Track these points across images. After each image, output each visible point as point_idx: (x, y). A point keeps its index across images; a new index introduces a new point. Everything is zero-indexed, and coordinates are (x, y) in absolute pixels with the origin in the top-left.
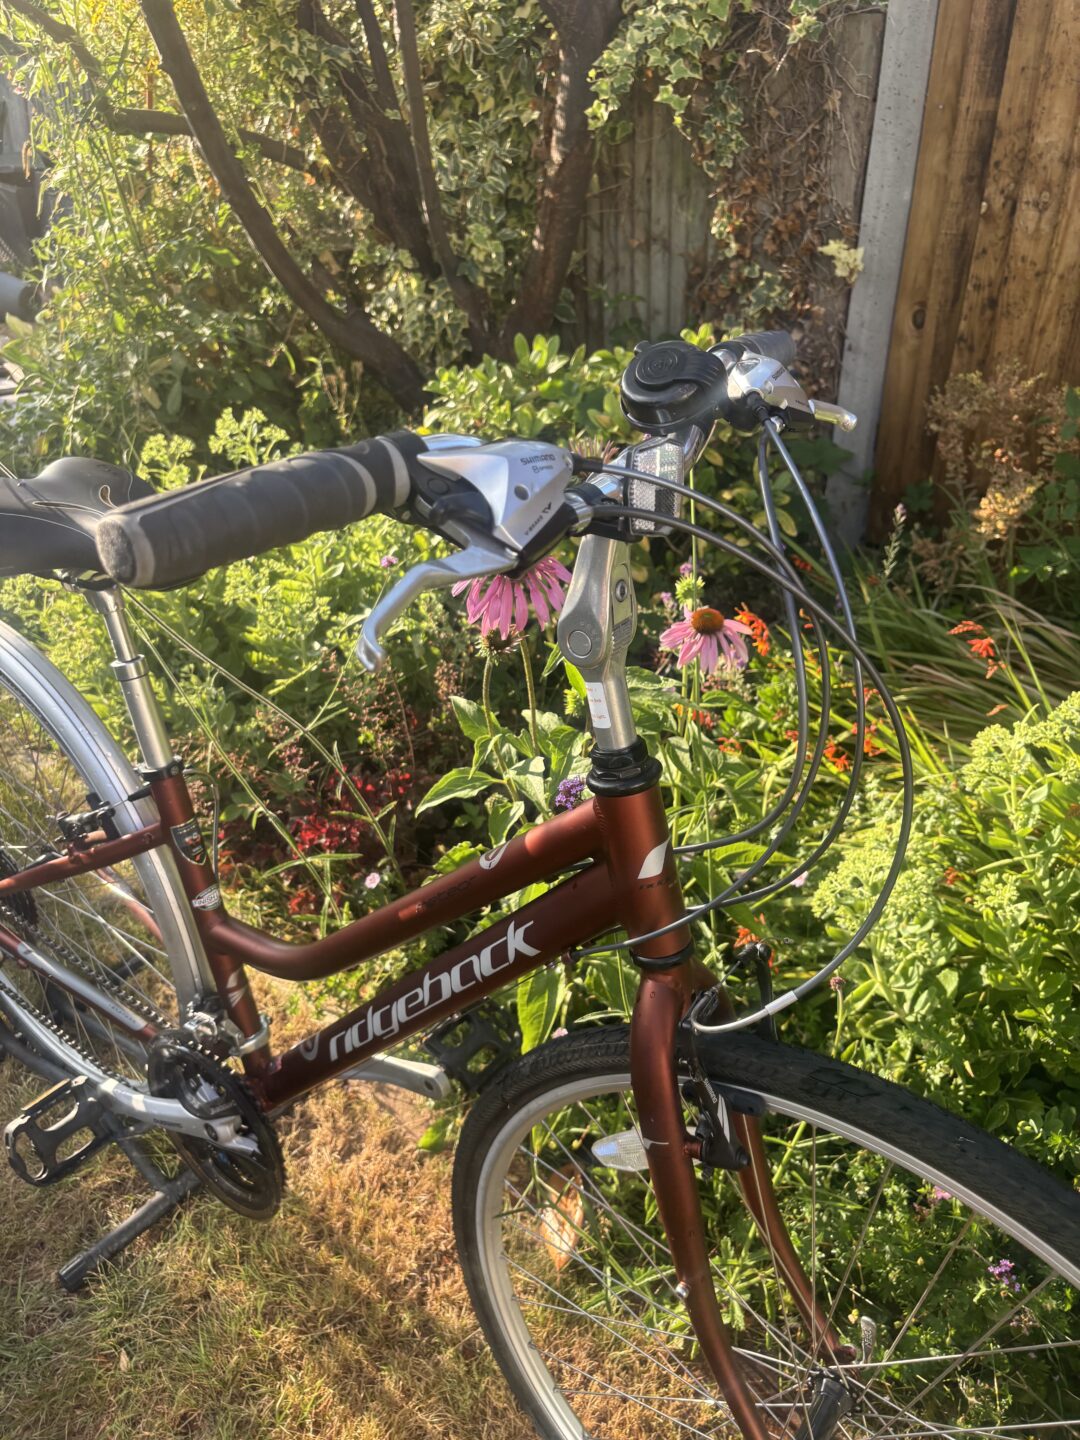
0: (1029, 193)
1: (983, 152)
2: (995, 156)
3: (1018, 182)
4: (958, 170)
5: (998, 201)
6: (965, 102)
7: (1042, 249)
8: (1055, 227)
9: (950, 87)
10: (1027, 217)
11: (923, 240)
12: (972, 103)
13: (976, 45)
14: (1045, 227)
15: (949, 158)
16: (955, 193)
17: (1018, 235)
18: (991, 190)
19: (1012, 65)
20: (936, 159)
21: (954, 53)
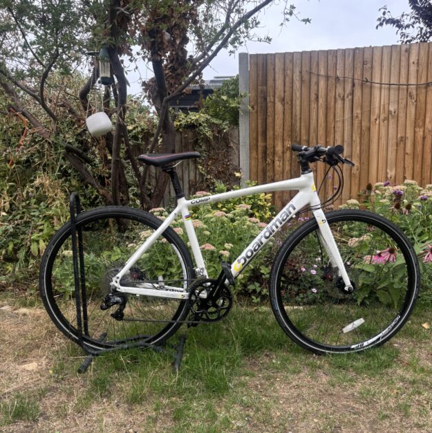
0: (276, 159)
1: (265, 153)
2: (268, 153)
3: (274, 157)
4: (260, 156)
5: (270, 161)
6: (259, 144)
7: (281, 168)
8: (283, 164)
9: (255, 142)
10: (277, 163)
11: (254, 170)
12: (261, 144)
13: (260, 134)
14: (281, 164)
15: (257, 154)
16: (260, 160)
17: (276, 166)
18: (268, 159)
19: (268, 136)
20: (254, 154)
21: (255, 135)
